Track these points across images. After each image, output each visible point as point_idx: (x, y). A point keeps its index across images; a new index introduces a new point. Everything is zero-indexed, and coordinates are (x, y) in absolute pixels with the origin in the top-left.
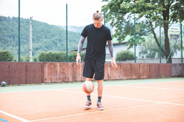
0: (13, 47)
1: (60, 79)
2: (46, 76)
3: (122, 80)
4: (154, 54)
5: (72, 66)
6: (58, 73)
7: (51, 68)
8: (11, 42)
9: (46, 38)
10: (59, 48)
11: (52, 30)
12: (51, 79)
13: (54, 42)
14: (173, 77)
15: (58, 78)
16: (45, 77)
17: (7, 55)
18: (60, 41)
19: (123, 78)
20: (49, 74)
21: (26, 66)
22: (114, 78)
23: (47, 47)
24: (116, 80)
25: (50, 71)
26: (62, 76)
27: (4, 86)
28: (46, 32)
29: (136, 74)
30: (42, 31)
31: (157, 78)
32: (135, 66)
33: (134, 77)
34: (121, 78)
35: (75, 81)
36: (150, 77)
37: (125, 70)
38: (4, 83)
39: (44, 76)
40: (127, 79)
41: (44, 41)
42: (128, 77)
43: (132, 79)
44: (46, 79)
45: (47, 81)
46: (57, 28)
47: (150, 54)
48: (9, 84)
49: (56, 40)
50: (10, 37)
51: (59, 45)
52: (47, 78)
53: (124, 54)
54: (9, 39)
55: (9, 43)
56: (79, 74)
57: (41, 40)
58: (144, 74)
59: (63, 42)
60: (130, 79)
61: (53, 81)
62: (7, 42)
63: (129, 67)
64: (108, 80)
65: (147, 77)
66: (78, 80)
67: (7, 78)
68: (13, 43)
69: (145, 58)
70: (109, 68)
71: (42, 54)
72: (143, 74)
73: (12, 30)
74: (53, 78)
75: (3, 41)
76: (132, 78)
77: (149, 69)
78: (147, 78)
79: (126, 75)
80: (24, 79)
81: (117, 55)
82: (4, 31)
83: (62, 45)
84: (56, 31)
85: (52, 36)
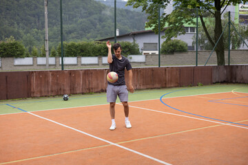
0: (38, 29)
1: (52, 91)
2: (34, 88)
3: (140, 90)
5: (68, 75)
6: (50, 84)
8: (35, 23)
9: (82, 17)
10: (98, 31)
11: (89, 6)
12: (41, 92)
14: (214, 83)
15: (50, 90)
16: (32, 90)
18: (100, 20)
19: (142, 87)
20: (37, 86)
21: (6, 77)
23: (83, 30)
25: (39, 82)
26: (55, 88)
29: (160, 82)
30: (77, 7)
31: (191, 86)
32: (159, 72)
33: (157, 86)
34: (138, 87)
35: (74, 94)
36: (180, 85)
37: (144, 77)
40: (147, 89)
41: (79, 22)
42: (148, 86)
43: (155, 88)
44: (33, 92)
45: (35, 95)
49: (95, 19)
50: (34, 16)
51: (98, 26)
52: (35, 91)
56: (80, 84)
58: (171, 81)
60: (152, 89)
61: (44, 94)
62: (31, 23)
63: (150, 73)
65: (176, 85)
66: (78, 92)
68: (37, 24)
74: (43, 90)
76: (155, 86)
77: (180, 74)
79: (145, 83)
80: (4, 93)
82: (25, 8)
83: (103, 27)
84: (96, 7)
85: (89, 14)
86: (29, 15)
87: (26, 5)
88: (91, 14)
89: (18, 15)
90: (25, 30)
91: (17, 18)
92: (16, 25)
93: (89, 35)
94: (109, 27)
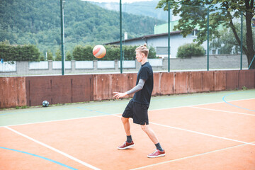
0: (32, 33)
2: (96, 92)
3: (191, 93)
4: (230, 47)
5: (127, 78)
6: (111, 87)
7: (102, 82)
8: (29, 26)
9: (78, 20)
10: (95, 34)
11: (85, 8)
12: (102, 96)
13: (88, 25)
15: (110, 93)
16: (94, 94)
17: (32, 51)
18: (97, 23)
19: (192, 91)
20: (99, 90)
21: (72, 80)
22: (181, 92)
23: (78, 33)
24: (183, 94)
25: (101, 86)
27: (45, 106)
28: (77, 11)
29: (209, 86)
30: (72, 10)
31: (237, 90)
32: (208, 75)
33: (206, 89)
34: (189, 90)
36: (226, 89)
37: (194, 80)
38: (46, 102)
39: (93, 92)
40: (197, 92)
41: (74, 25)
42: (198, 90)
44: (96, 96)
45: (97, 98)
46: (92, 5)
47: (224, 47)
48: (52, 102)
49: (91, 22)
50: (28, 19)
51: (95, 29)
52: (97, 94)
53: (188, 49)
54: (26, 21)
55: (27, 27)
57: (70, 22)
59: (101, 26)
60: (201, 92)
61: (105, 98)
62: (25, 26)
63: (200, 77)
64: (173, 94)
65: (223, 88)
67: (49, 96)
68: (32, 27)
69: (217, 53)
70: (174, 79)
71: (78, 49)
72: (218, 85)
73: (31, 10)
74: (104, 94)
75: (18, 24)
76: (204, 90)
77: (226, 78)
78: (223, 90)
79: (195, 87)
80: (69, 96)
81: (179, 49)
82: (19, 11)
83: (100, 30)
84: (91, 9)
85: (85, 17)
86: (23, 18)
87: (20, 7)
88: (86, 17)
89: (12, 18)
90: (18, 34)
91: (11, 20)
92: (9, 28)
93: (85, 38)
94: (106, 30)
